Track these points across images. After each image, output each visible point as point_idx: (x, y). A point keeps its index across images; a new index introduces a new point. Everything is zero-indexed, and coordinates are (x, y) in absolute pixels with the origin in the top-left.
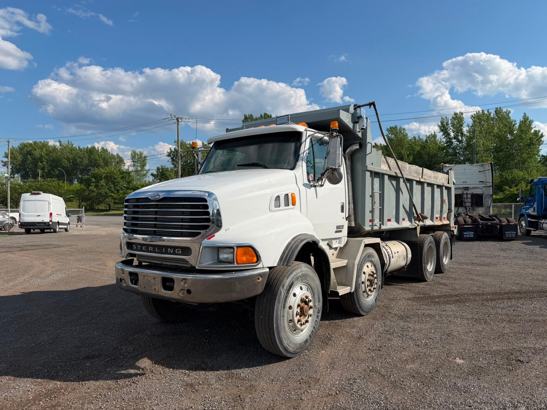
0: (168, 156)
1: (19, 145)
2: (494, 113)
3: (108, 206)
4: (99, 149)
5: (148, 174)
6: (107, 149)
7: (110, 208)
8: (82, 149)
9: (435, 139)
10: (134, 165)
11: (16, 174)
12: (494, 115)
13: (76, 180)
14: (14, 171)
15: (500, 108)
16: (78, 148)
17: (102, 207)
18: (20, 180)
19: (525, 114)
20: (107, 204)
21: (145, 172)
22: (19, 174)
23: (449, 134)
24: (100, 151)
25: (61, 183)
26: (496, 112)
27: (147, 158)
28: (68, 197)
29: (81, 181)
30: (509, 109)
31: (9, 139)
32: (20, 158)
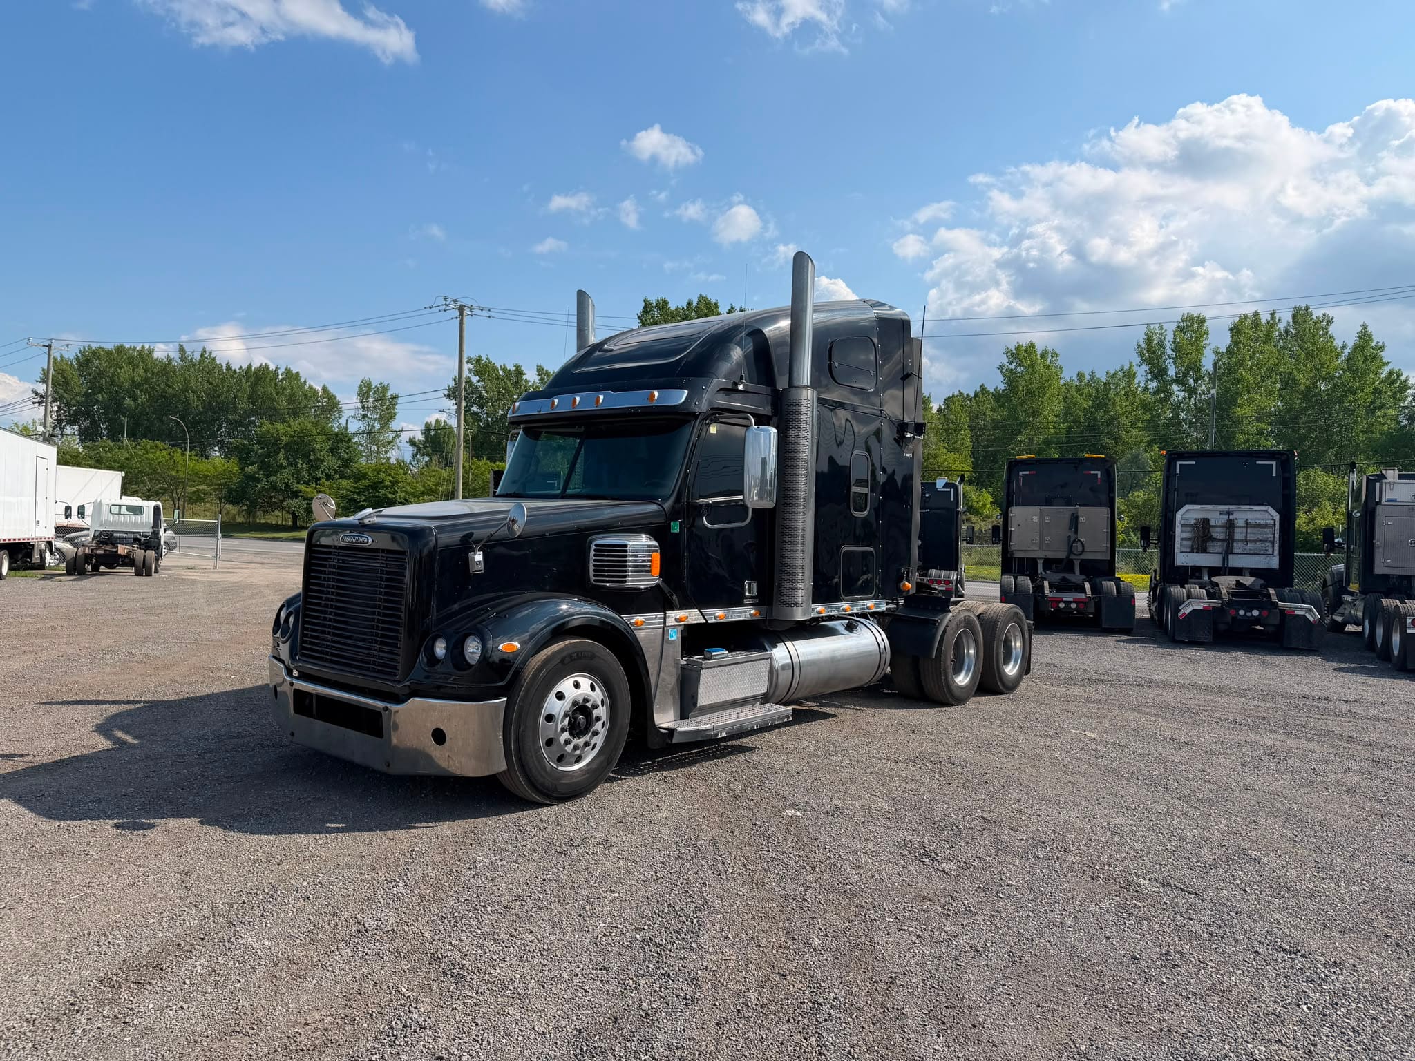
0: (449, 396)
1: (79, 355)
2: (1291, 320)
3: (290, 516)
4: (280, 372)
5: (398, 440)
6: (298, 374)
7: (295, 522)
8: (235, 370)
9: (1130, 383)
10: (364, 416)
11: (68, 427)
12: (1289, 325)
13: (216, 448)
14: (61, 420)
15: (1307, 308)
16: (224, 368)
17: (276, 518)
18: (77, 441)
19: (1365, 327)
20: (288, 512)
21: (391, 435)
22: (76, 427)
23: (1164, 371)
24: (280, 377)
25: (178, 455)
26: (1294, 316)
27: (399, 401)
28: (194, 489)
29: (228, 453)
30: (1330, 312)
31: (51, 340)
32: (80, 384)
